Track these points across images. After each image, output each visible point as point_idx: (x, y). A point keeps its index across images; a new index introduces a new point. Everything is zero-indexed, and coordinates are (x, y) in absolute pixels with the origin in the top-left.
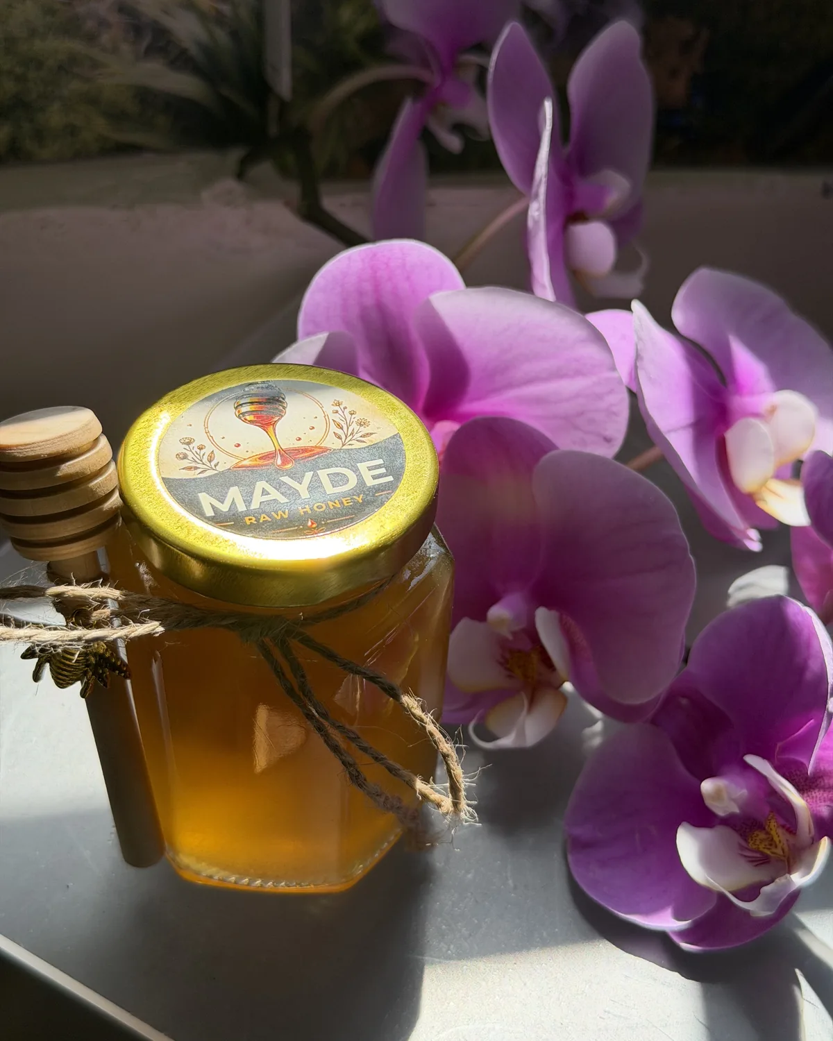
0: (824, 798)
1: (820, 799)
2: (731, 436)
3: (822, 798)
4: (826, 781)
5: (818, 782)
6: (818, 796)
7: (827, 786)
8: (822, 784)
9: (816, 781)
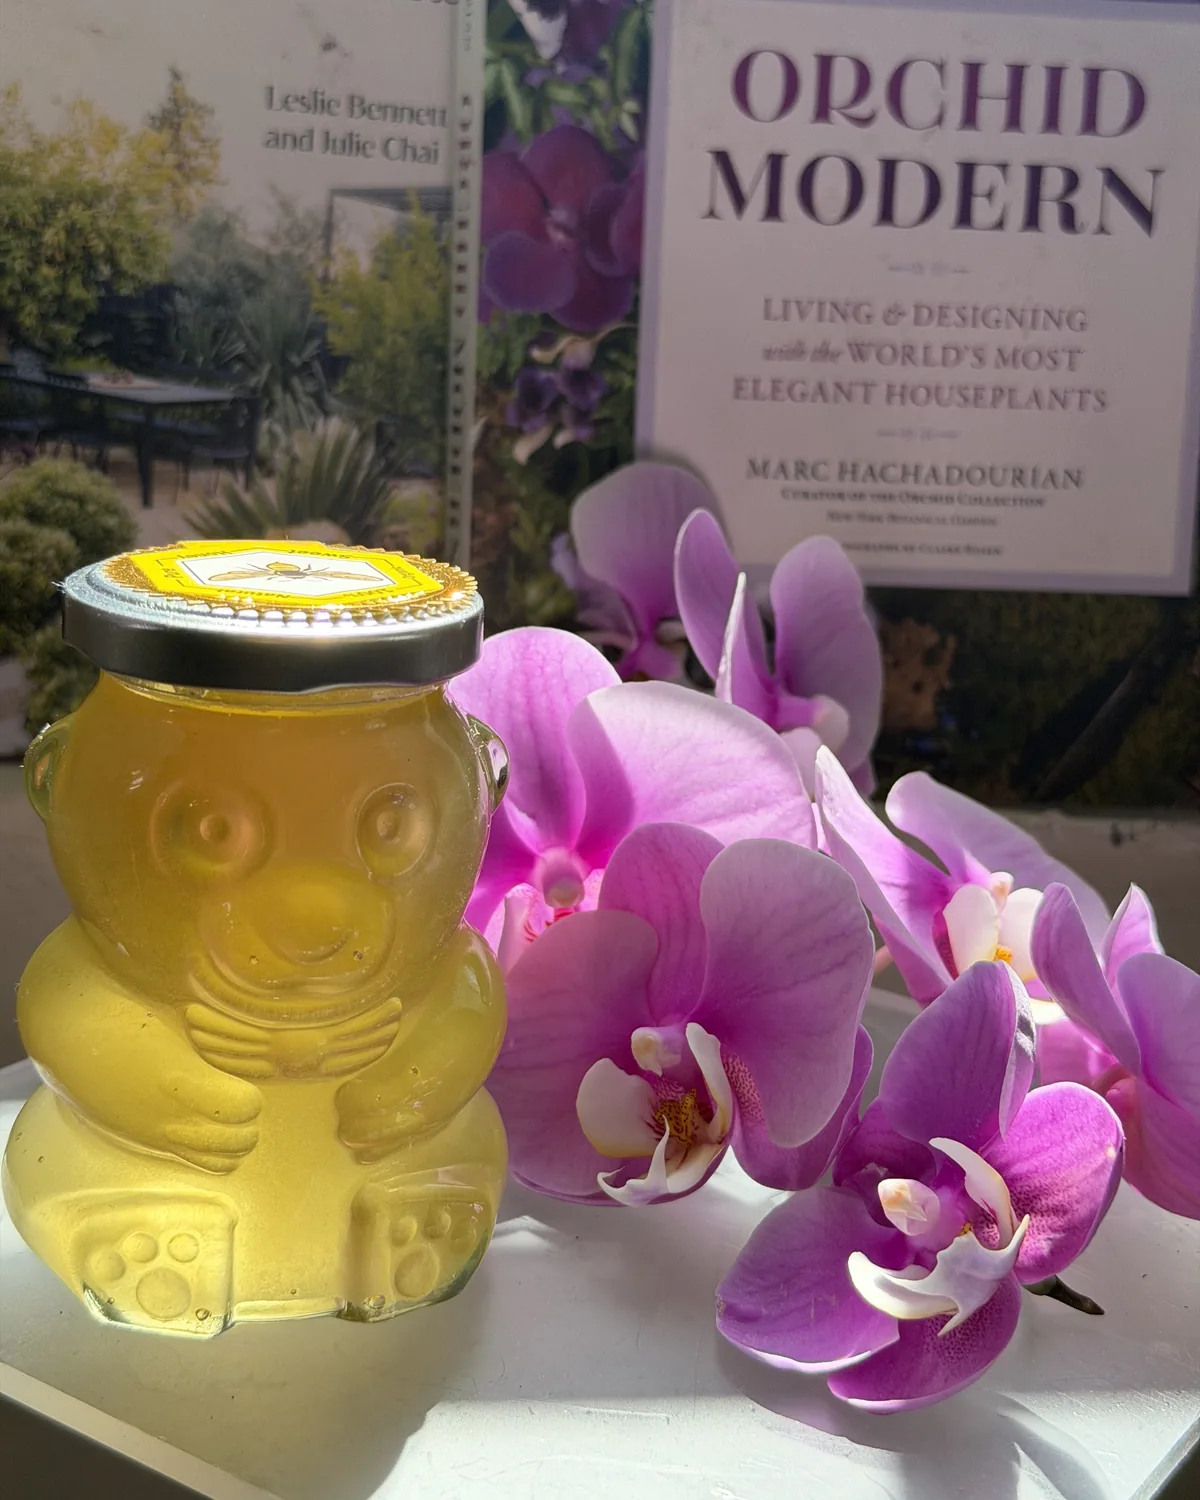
0: (1043, 1226)
1: (1038, 1230)
2: (949, 913)
3: (1040, 1227)
4: (1044, 1202)
5: (1034, 1204)
6: (1036, 1224)
7: (1044, 1209)
8: (1039, 1206)
9: (1032, 1202)
